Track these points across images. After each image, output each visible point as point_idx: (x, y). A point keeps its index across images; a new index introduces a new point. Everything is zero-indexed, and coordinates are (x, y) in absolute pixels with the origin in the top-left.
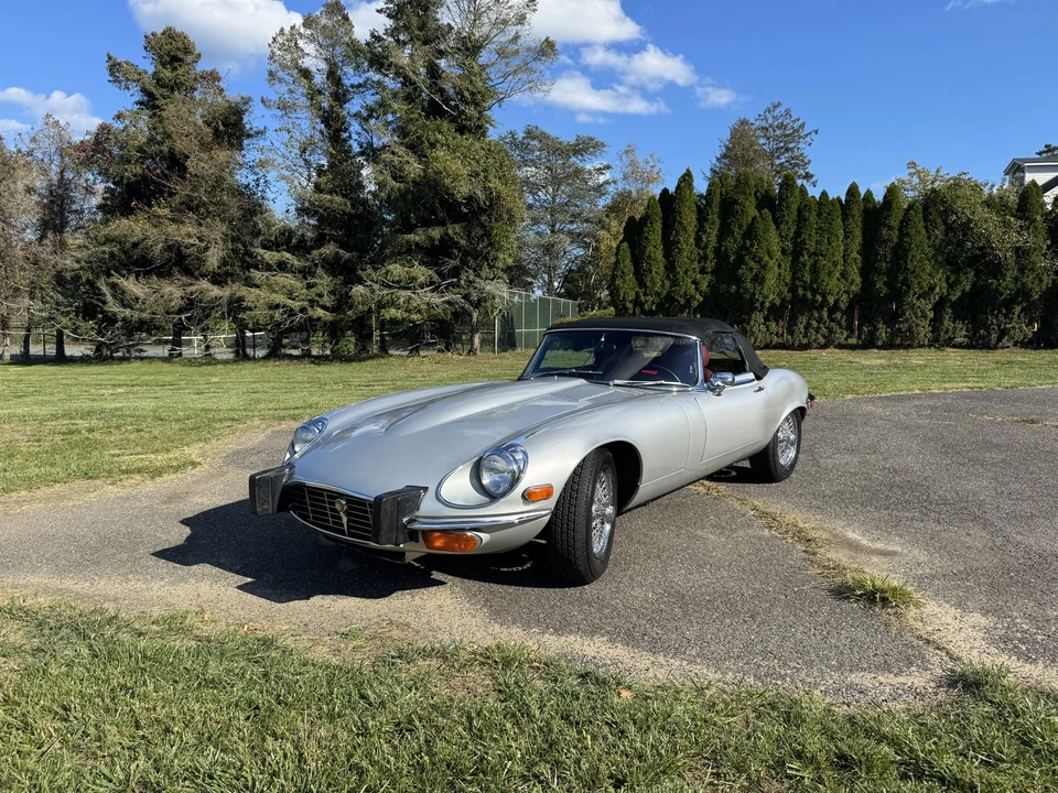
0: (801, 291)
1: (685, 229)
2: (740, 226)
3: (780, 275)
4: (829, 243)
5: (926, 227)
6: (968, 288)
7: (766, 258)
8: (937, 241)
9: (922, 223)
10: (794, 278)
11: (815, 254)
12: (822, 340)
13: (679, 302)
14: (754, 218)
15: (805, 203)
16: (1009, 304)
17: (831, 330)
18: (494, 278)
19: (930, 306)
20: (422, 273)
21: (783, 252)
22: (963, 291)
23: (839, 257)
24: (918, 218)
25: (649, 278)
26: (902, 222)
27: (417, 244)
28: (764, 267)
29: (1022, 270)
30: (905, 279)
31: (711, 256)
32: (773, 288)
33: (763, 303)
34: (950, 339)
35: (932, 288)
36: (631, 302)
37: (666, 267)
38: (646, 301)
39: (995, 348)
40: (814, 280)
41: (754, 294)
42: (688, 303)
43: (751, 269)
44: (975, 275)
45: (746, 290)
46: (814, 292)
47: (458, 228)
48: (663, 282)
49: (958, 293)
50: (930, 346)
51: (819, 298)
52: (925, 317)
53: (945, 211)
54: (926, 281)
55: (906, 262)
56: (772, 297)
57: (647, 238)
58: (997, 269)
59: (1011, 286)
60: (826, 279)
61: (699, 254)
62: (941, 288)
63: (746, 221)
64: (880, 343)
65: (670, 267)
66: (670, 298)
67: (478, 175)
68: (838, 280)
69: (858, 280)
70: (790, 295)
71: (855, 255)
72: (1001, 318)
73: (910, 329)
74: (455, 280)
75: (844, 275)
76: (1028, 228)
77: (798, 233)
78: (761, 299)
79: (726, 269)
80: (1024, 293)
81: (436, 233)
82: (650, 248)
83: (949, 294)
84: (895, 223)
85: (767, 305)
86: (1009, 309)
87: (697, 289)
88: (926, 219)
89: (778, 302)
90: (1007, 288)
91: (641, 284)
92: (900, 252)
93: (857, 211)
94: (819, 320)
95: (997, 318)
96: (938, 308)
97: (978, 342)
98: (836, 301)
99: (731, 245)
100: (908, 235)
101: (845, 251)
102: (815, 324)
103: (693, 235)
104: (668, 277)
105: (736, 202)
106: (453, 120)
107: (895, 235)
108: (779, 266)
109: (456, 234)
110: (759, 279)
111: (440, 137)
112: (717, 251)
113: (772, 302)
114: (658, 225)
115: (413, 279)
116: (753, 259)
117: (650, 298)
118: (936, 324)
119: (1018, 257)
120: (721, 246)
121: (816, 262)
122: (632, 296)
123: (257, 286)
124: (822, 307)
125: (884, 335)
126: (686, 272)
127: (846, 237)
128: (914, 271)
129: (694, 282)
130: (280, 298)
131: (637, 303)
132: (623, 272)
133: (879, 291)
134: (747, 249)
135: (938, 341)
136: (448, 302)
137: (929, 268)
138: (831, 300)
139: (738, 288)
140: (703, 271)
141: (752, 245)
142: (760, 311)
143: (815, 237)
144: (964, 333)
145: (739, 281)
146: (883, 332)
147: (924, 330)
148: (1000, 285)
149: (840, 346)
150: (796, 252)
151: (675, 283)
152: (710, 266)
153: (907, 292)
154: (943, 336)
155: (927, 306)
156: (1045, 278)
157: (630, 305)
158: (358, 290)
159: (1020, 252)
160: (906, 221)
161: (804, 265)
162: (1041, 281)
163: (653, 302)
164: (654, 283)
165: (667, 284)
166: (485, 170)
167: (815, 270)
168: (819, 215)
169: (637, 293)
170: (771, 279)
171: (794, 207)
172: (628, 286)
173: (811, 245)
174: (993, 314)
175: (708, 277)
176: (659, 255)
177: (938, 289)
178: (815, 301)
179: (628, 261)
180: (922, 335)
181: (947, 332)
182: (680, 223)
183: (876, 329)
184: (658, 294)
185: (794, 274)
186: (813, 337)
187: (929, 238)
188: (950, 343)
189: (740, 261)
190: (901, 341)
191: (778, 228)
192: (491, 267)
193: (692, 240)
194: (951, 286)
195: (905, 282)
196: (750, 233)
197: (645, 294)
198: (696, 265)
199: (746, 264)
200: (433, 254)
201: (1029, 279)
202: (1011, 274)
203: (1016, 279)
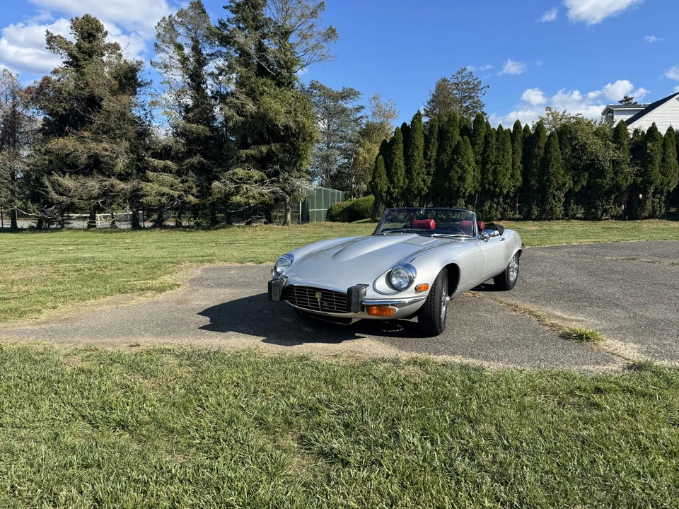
0: (487, 186)
1: (417, 147)
2: (451, 146)
3: (474, 176)
4: (503, 157)
5: (560, 147)
6: (585, 184)
7: (466, 166)
8: (567, 156)
9: (558, 145)
10: (482, 178)
11: (495, 163)
12: (499, 216)
13: (414, 192)
14: (459, 142)
15: (489, 133)
16: (608, 193)
17: (505, 210)
18: (300, 177)
19: (563, 195)
20: (256, 174)
21: (477, 162)
22: (582, 186)
23: (509, 165)
24: (555, 143)
25: (396, 177)
26: (546, 144)
27: (252, 155)
28: (465, 171)
29: (616, 173)
30: (548, 178)
31: (433, 164)
32: (470, 184)
33: (464, 193)
34: (575, 214)
35: (564, 184)
36: (385, 192)
37: (406, 171)
38: (394, 192)
39: (600, 220)
40: (495, 179)
41: (459, 188)
42: (420, 192)
43: (458, 172)
44: (589, 176)
45: (455, 185)
46: (495, 187)
47: (278, 146)
48: (404, 180)
49: (579, 187)
50: (563, 219)
51: (498, 190)
52: (560, 201)
53: (571, 138)
54: (561, 179)
55: (548, 168)
56: (470, 189)
57: (394, 153)
58: (601, 173)
59: (610, 183)
60: (502, 178)
61: (426, 163)
62: (569, 184)
63: (454, 143)
64: (534, 217)
65: (409, 171)
66: (409, 190)
67: (290, 112)
68: (509, 179)
69: (521, 179)
70: (480, 188)
71: (518, 164)
72: (605, 202)
73: (551, 208)
74: (276, 178)
75: (512, 176)
76: (620, 149)
77: (485, 151)
78: (463, 191)
79: (442, 172)
80: (617, 186)
81: (264, 149)
82: (396, 159)
83: (574, 188)
84: (542, 145)
85: (467, 194)
86: (609, 197)
87: (425, 184)
88: (560, 142)
89: (473, 192)
90: (607, 184)
91: (391, 181)
92: (546, 162)
93: (519, 137)
94: (498, 203)
95: (601, 202)
96: (567, 196)
97: (591, 216)
98: (508, 192)
99: (445, 157)
100: (550, 152)
101: (513, 161)
102: (495, 206)
103: (422, 152)
104: (407, 177)
105: (448, 131)
106: (273, 78)
107: (542, 152)
108: (474, 170)
109: (276, 149)
110: (462, 179)
111: (266, 89)
112: (437, 161)
113: (470, 192)
114: (401, 145)
115: (250, 178)
116: (459, 166)
117: (396, 190)
118: (566, 205)
119: (614, 165)
120: (439, 158)
121: (496, 168)
122: (385, 189)
123: (151, 182)
124: (499, 196)
125: (536, 212)
126: (418, 174)
127: (513, 153)
128: (553, 174)
129: (423, 180)
130: (166, 190)
131: (388, 192)
132: (380, 174)
133: (533, 185)
134: (455, 160)
135: (568, 216)
136: (273, 192)
137: (562, 172)
138: (505, 191)
139: (450, 183)
140: (428, 174)
141: (458, 158)
142: (463, 198)
143: (495, 153)
144: (583, 211)
145: (450, 180)
146: (535, 211)
147: (559, 209)
148: (603, 182)
149: (510, 219)
150: (483, 162)
151: (411, 181)
152: (432, 170)
153: (550, 186)
154: (571, 213)
155: (561, 195)
156: (629, 178)
157: (384, 194)
158: (216, 184)
159: (615, 163)
160: (548, 144)
161: (488, 170)
162: (627, 180)
163: (398, 192)
164: (399, 181)
165: (407, 181)
166: (295, 110)
167: (495, 173)
168: (497, 140)
169: (389, 187)
170: (469, 179)
171: (483, 135)
172: (383, 183)
173: (493, 158)
174: (599, 200)
175: (431, 178)
176: (402, 163)
177: (567, 185)
178: (495, 191)
179: (383, 168)
180: (558, 212)
181: (573, 210)
182: (414, 143)
183: (531, 209)
184: (402, 188)
185: (483, 175)
186: (494, 214)
187: (562, 154)
188: (574, 217)
189: (451, 167)
190: (546, 215)
191: (473, 147)
192: (298, 171)
193: (421, 155)
194: (575, 183)
195: (548, 180)
196: (457, 150)
197: (393, 188)
198: (424, 170)
199: (454, 170)
200: (262, 162)
201: (620, 179)
202: (610, 175)
203: (613, 179)
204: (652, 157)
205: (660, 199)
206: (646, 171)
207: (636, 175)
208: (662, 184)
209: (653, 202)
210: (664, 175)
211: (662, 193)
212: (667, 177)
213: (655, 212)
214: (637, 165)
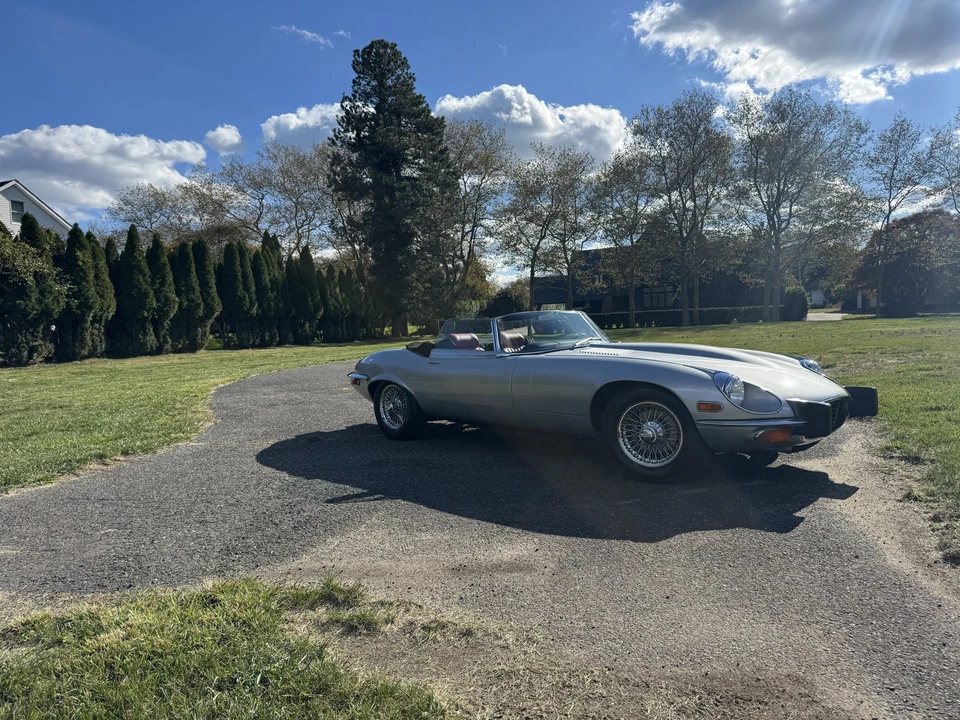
16: (36, 321)
29: (42, 293)
39: (26, 364)
58: (22, 291)
59: (37, 307)
72: (29, 337)
80: (46, 313)
86: (35, 329)
90: (33, 308)
95: (25, 337)
97: (11, 361)
119: (37, 281)
148: (27, 305)
156: (60, 300)
159: (39, 277)
162: (58, 303)
174: (22, 334)
201: (49, 300)
202: (35, 296)
203: (39, 301)
204: (85, 273)
205: (99, 330)
206: (80, 290)
207: (67, 296)
208: (101, 310)
209: (92, 334)
210: (101, 296)
211: (99, 322)
212: (105, 299)
213: (95, 347)
214: (67, 281)
